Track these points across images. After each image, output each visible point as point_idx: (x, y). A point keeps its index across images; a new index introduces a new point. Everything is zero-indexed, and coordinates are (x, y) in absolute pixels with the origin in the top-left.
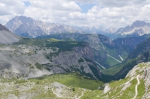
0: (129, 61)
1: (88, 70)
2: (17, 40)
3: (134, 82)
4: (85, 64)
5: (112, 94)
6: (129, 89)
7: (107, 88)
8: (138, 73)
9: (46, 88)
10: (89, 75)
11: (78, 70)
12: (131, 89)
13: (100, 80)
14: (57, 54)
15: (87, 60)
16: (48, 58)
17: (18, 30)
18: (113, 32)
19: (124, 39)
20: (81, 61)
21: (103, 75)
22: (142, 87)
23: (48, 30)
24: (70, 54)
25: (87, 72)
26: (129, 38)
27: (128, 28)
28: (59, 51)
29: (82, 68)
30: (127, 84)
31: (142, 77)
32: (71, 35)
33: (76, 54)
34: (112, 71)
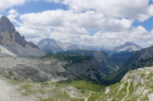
0: (123, 69)
1: (93, 77)
2: (44, 54)
3: (127, 84)
4: (92, 73)
5: (111, 94)
6: (123, 89)
7: (108, 90)
8: (129, 77)
9: (63, 90)
10: (94, 80)
11: (86, 77)
12: (124, 90)
13: (103, 84)
14: (71, 65)
15: (93, 70)
16: (64, 68)
17: (45, 48)
18: (111, 49)
19: (119, 54)
20: (88, 70)
21: (104, 80)
22: (131, 87)
23: (65, 48)
24: (81, 65)
25: (93, 79)
26: (123, 53)
27: (121, 47)
28: (73, 63)
29: (89, 75)
30: (122, 86)
31: (131, 80)
32: (81, 51)
33: (85, 66)
34: (111, 78)
